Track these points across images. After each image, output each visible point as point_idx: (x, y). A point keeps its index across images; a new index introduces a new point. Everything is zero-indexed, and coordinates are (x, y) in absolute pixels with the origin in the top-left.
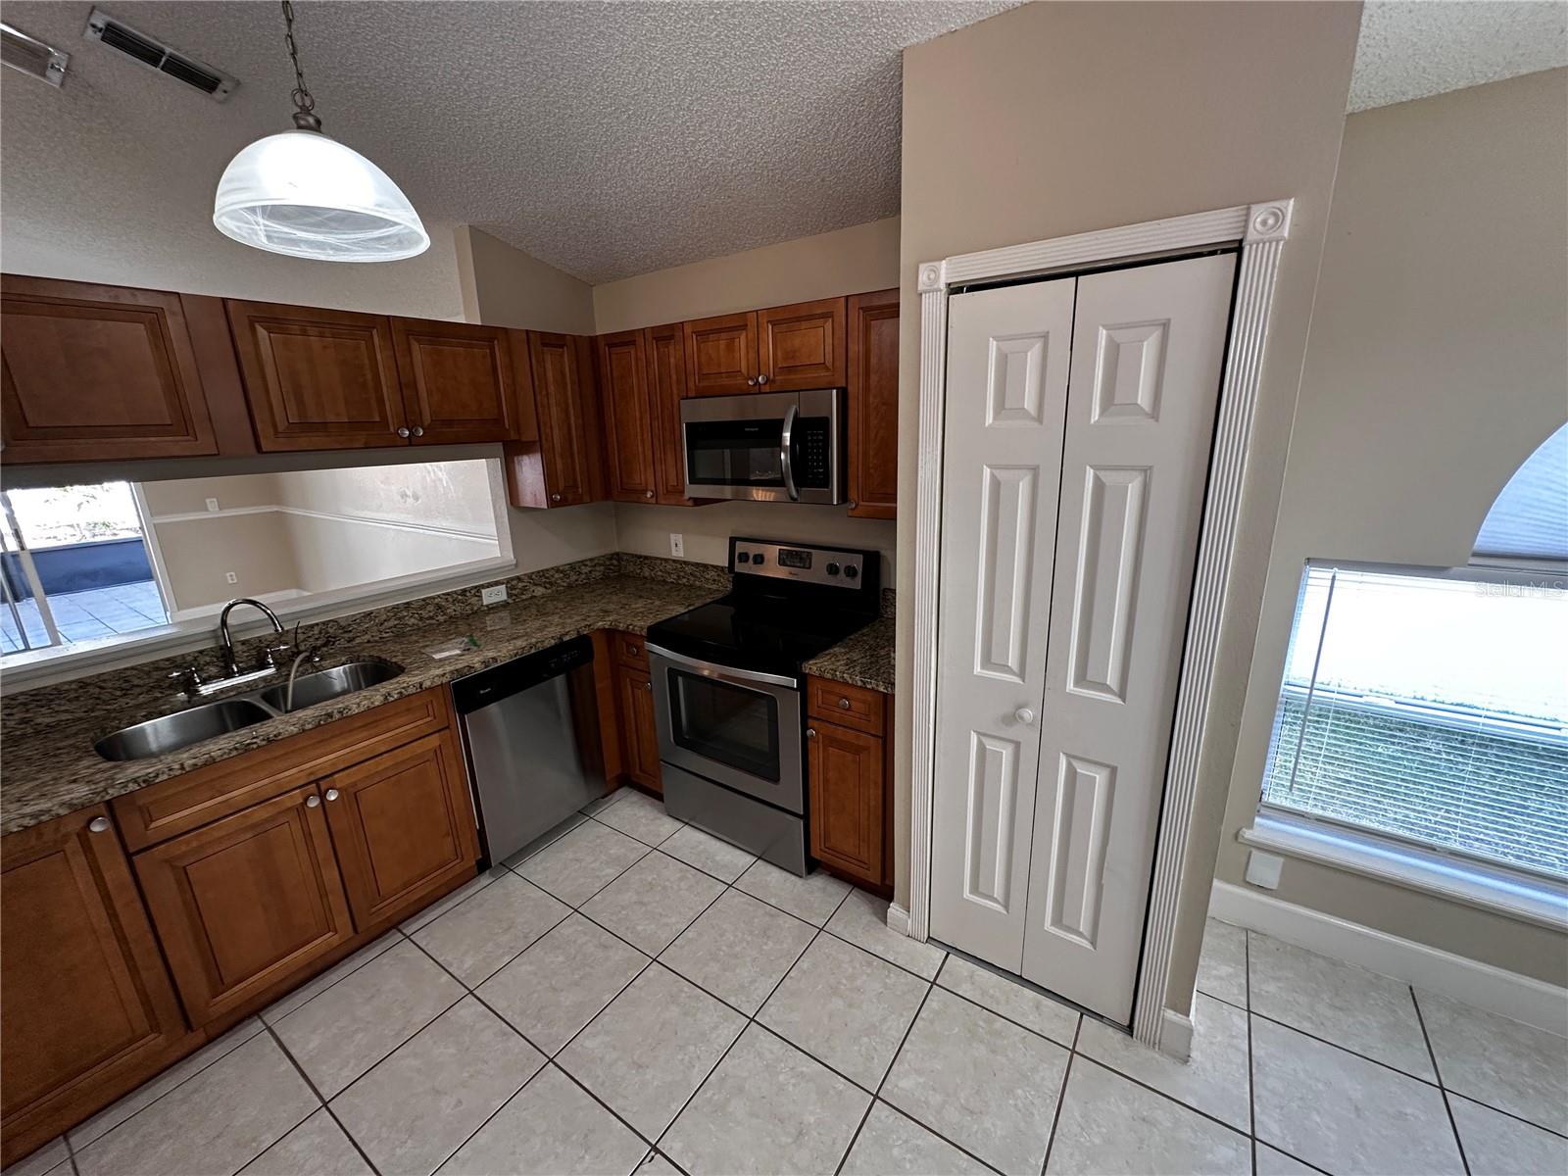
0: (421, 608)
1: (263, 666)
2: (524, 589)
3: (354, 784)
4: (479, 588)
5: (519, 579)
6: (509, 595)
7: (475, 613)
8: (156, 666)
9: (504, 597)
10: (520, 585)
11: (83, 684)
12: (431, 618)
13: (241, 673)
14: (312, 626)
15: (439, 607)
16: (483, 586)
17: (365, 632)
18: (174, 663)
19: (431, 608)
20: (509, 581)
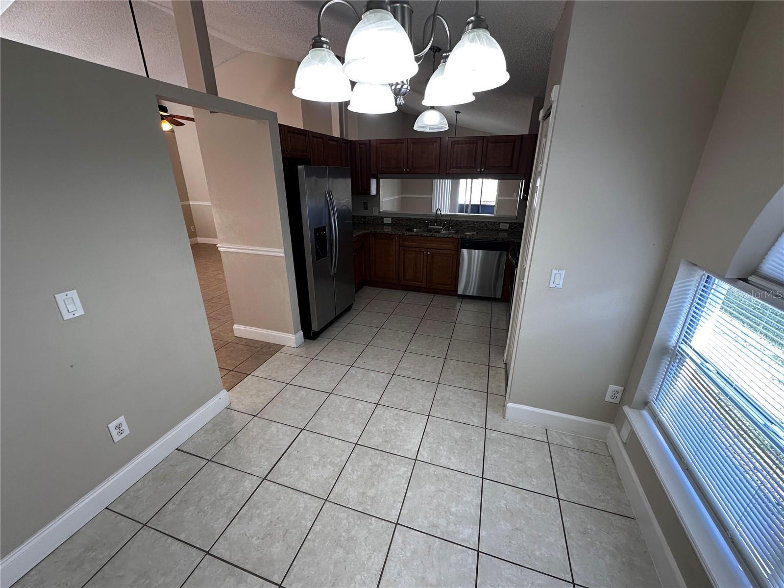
0: (480, 223)
1: (441, 226)
2: (516, 227)
3: (434, 253)
4: (500, 223)
5: (515, 223)
6: (509, 228)
7: (496, 230)
8: (425, 220)
9: (507, 228)
10: (515, 226)
11: (415, 219)
12: (482, 227)
13: (437, 226)
14: (454, 220)
15: (486, 225)
16: (502, 222)
17: (465, 225)
18: (428, 220)
19: (483, 224)
20: (510, 223)
